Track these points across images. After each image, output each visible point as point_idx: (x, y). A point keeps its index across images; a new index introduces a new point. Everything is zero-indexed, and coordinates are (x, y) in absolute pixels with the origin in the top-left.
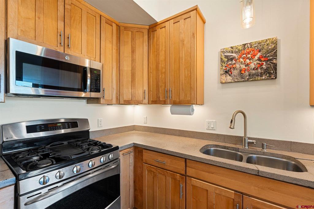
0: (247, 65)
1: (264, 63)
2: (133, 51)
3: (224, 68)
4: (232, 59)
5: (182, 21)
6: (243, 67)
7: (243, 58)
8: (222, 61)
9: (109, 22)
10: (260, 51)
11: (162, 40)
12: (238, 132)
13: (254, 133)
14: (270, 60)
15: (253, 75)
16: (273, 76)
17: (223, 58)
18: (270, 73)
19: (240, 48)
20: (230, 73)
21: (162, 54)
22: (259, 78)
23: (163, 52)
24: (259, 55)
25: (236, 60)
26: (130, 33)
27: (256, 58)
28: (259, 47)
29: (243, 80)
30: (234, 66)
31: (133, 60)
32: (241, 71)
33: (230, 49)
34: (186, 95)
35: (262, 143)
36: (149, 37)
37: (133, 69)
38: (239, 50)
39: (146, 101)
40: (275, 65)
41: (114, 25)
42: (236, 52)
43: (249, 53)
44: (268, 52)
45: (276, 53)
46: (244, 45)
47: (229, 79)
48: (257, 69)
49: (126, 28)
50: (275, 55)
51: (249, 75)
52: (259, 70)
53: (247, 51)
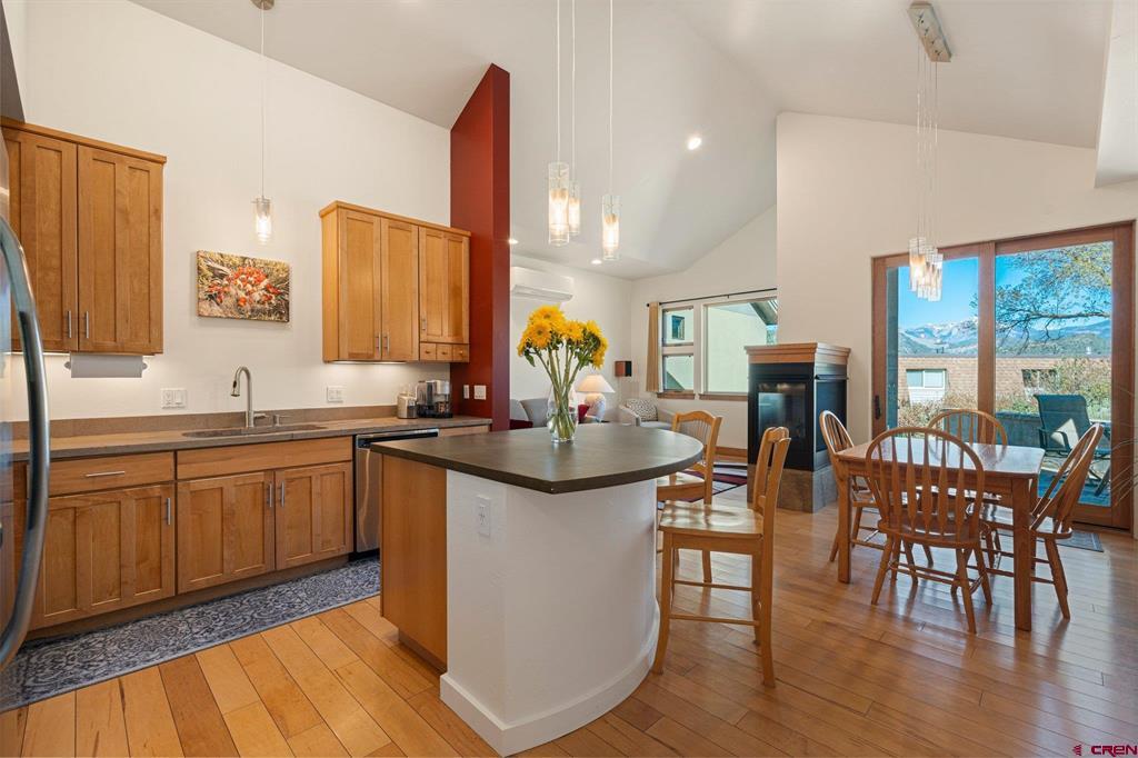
0: (248, 293)
1: (274, 296)
3: (206, 288)
4: (221, 276)
6: (242, 294)
7: (243, 280)
10: (267, 277)
13: (261, 405)
14: (281, 294)
15: (258, 311)
16: (284, 319)
17: (204, 268)
18: (281, 314)
19: (237, 261)
20: (218, 300)
22: (267, 318)
24: (265, 282)
25: (228, 280)
27: (263, 285)
28: (265, 271)
29: (242, 316)
30: (226, 289)
32: (237, 300)
33: (218, 257)
35: (272, 417)
38: (235, 264)
40: (287, 303)
42: (229, 266)
43: (251, 274)
44: (278, 281)
45: (287, 285)
46: (243, 259)
47: (216, 310)
48: (263, 303)
50: (287, 288)
51: (252, 311)
52: (267, 306)
53: (247, 271)
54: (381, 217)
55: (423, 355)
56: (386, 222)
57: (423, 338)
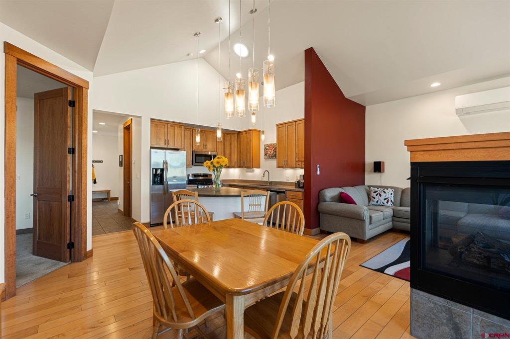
2: (231, 144)
5: (248, 134)
8: (264, 150)
11: (242, 140)
12: (266, 179)
20: (266, 155)
21: (242, 145)
29: (270, 158)
30: (267, 152)
31: (231, 148)
34: (249, 164)
36: (237, 137)
37: (231, 152)
54: (285, 124)
55: (297, 166)
56: (287, 125)
57: (297, 160)
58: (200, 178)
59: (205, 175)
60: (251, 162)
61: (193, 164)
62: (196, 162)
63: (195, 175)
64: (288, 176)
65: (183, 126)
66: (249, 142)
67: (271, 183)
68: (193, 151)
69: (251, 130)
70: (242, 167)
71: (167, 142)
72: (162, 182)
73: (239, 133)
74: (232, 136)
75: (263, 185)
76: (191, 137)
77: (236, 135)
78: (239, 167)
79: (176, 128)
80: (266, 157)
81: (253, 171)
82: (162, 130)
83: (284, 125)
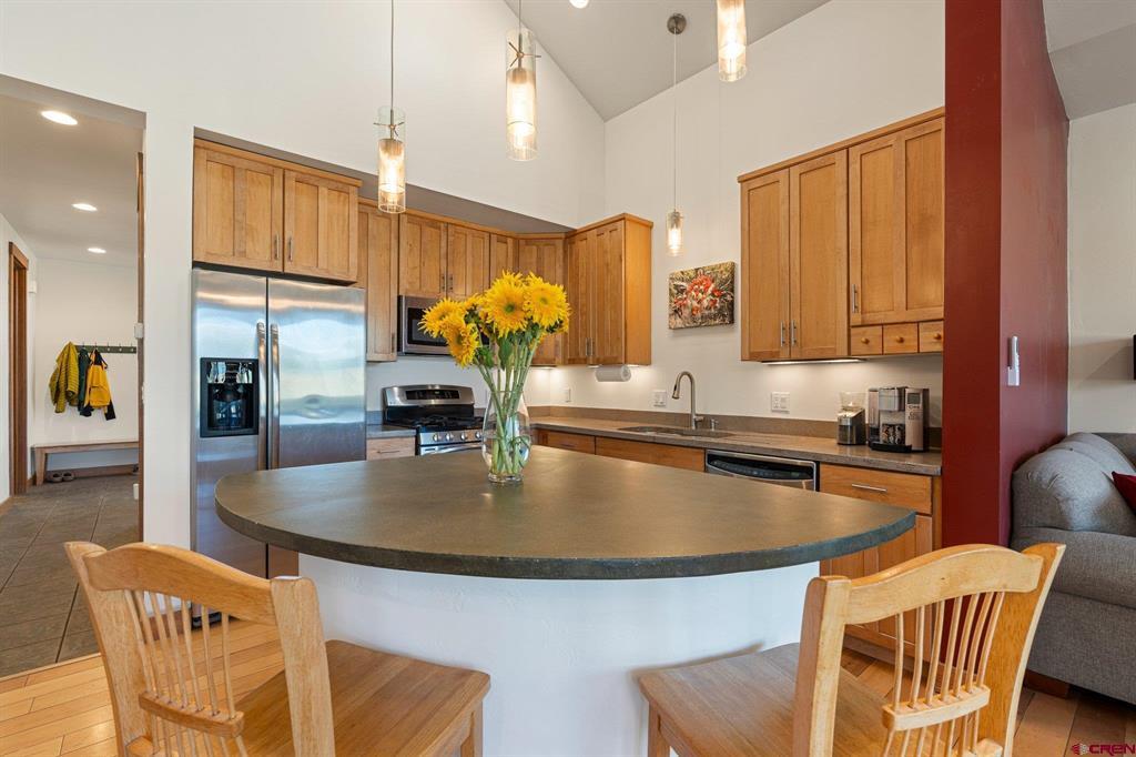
0: (700, 302)
1: (718, 300)
3: (673, 305)
4: (682, 291)
5: (607, 234)
6: (695, 304)
7: (696, 291)
8: (671, 294)
9: (502, 239)
10: (713, 281)
11: (582, 260)
12: (679, 407)
14: (724, 295)
15: (706, 317)
16: (727, 321)
17: (672, 288)
18: (724, 316)
19: (692, 274)
20: (680, 313)
21: (582, 282)
22: (712, 323)
23: (584, 279)
24: (712, 286)
25: (686, 293)
26: (535, 248)
27: (709, 291)
28: (711, 275)
29: (695, 324)
30: (685, 302)
32: (692, 310)
33: (680, 275)
34: (612, 350)
36: (565, 252)
38: (690, 277)
39: (559, 359)
40: (731, 304)
41: (510, 241)
42: (687, 281)
43: (701, 283)
44: (723, 282)
45: (730, 285)
46: (697, 270)
48: (710, 308)
49: (529, 241)
50: (729, 288)
51: (702, 318)
52: (713, 310)
53: (699, 279)
54: (788, 166)
55: (858, 348)
56: (795, 171)
57: (856, 318)
58: (433, 402)
59: (447, 392)
60: (619, 339)
61: (399, 349)
62: (410, 341)
63: (411, 393)
64: (783, 393)
65: (352, 189)
66: (612, 266)
67: (705, 422)
68: (399, 298)
69: (623, 218)
70: (585, 362)
71: (282, 248)
72: (249, 420)
73: (571, 236)
74: (547, 250)
75: (668, 431)
76: (394, 242)
77: (560, 244)
78: (572, 360)
79: (323, 191)
80: (679, 322)
81: (627, 375)
82: (262, 197)
83: (782, 175)
